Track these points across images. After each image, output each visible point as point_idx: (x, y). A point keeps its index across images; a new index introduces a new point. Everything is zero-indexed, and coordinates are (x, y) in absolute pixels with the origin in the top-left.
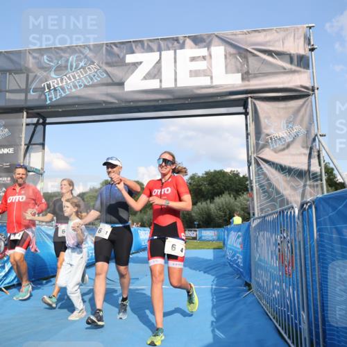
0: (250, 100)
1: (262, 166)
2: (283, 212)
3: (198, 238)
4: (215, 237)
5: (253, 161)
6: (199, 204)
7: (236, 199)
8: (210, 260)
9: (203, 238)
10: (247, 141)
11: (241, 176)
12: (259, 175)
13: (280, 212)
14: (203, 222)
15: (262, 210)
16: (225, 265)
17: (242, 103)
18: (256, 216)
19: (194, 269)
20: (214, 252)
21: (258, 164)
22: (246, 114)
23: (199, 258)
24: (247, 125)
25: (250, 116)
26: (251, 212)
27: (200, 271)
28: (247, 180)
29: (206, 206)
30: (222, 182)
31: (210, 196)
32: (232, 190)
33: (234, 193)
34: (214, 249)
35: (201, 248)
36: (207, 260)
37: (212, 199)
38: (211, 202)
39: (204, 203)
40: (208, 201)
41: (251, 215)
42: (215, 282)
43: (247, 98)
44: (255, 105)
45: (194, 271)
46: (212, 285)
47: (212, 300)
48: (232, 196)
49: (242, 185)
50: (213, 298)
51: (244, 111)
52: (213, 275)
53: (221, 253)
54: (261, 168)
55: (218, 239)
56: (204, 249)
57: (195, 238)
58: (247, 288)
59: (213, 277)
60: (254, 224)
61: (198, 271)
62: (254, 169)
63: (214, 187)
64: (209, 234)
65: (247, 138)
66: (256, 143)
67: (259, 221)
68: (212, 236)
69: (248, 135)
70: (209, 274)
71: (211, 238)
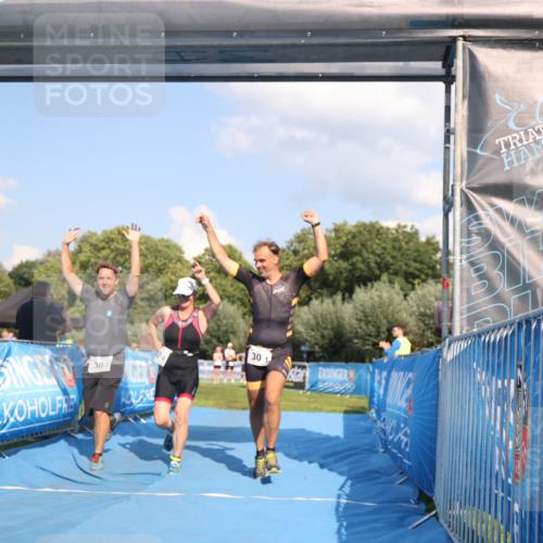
0: (460, 43)
1: (480, 212)
2: (528, 322)
3: (307, 386)
4: (348, 385)
5: (458, 199)
6: (315, 303)
7: (406, 296)
8: (337, 438)
9: (320, 386)
10: (447, 149)
11: (423, 239)
12: (469, 234)
13: (520, 324)
14: (321, 347)
15: (471, 320)
16: (372, 450)
17: (441, 51)
18: (457, 333)
19: (295, 458)
20: (344, 419)
21: (469, 207)
22: (448, 79)
23: (309, 433)
24: (448, 109)
25: (458, 87)
26: (445, 324)
27: (310, 462)
28: (436, 250)
29: (332, 308)
30: (373, 253)
31: (343, 284)
32: (396, 273)
33: (403, 280)
34: (346, 412)
35: (315, 410)
36: (328, 439)
37: (348, 292)
38: (343, 299)
39: (328, 301)
40: (339, 297)
41: (445, 332)
42: (347, 489)
43: (454, 39)
44: (472, 56)
45: (296, 462)
46: (339, 497)
47: (339, 531)
48: (397, 286)
49: (422, 262)
50: (340, 526)
51: (442, 72)
52: (341, 473)
53: (362, 423)
54: (477, 218)
55: (357, 391)
56: (321, 410)
57: (299, 386)
58: (423, 506)
59: (343, 479)
60: (450, 353)
61: (305, 463)
62: (458, 218)
63: (353, 264)
64: (335, 376)
65: (447, 140)
66: (469, 153)
67: (464, 345)
68: (342, 383)
69: (448, 133)
70: (330, 470)
71: (338, 388)
